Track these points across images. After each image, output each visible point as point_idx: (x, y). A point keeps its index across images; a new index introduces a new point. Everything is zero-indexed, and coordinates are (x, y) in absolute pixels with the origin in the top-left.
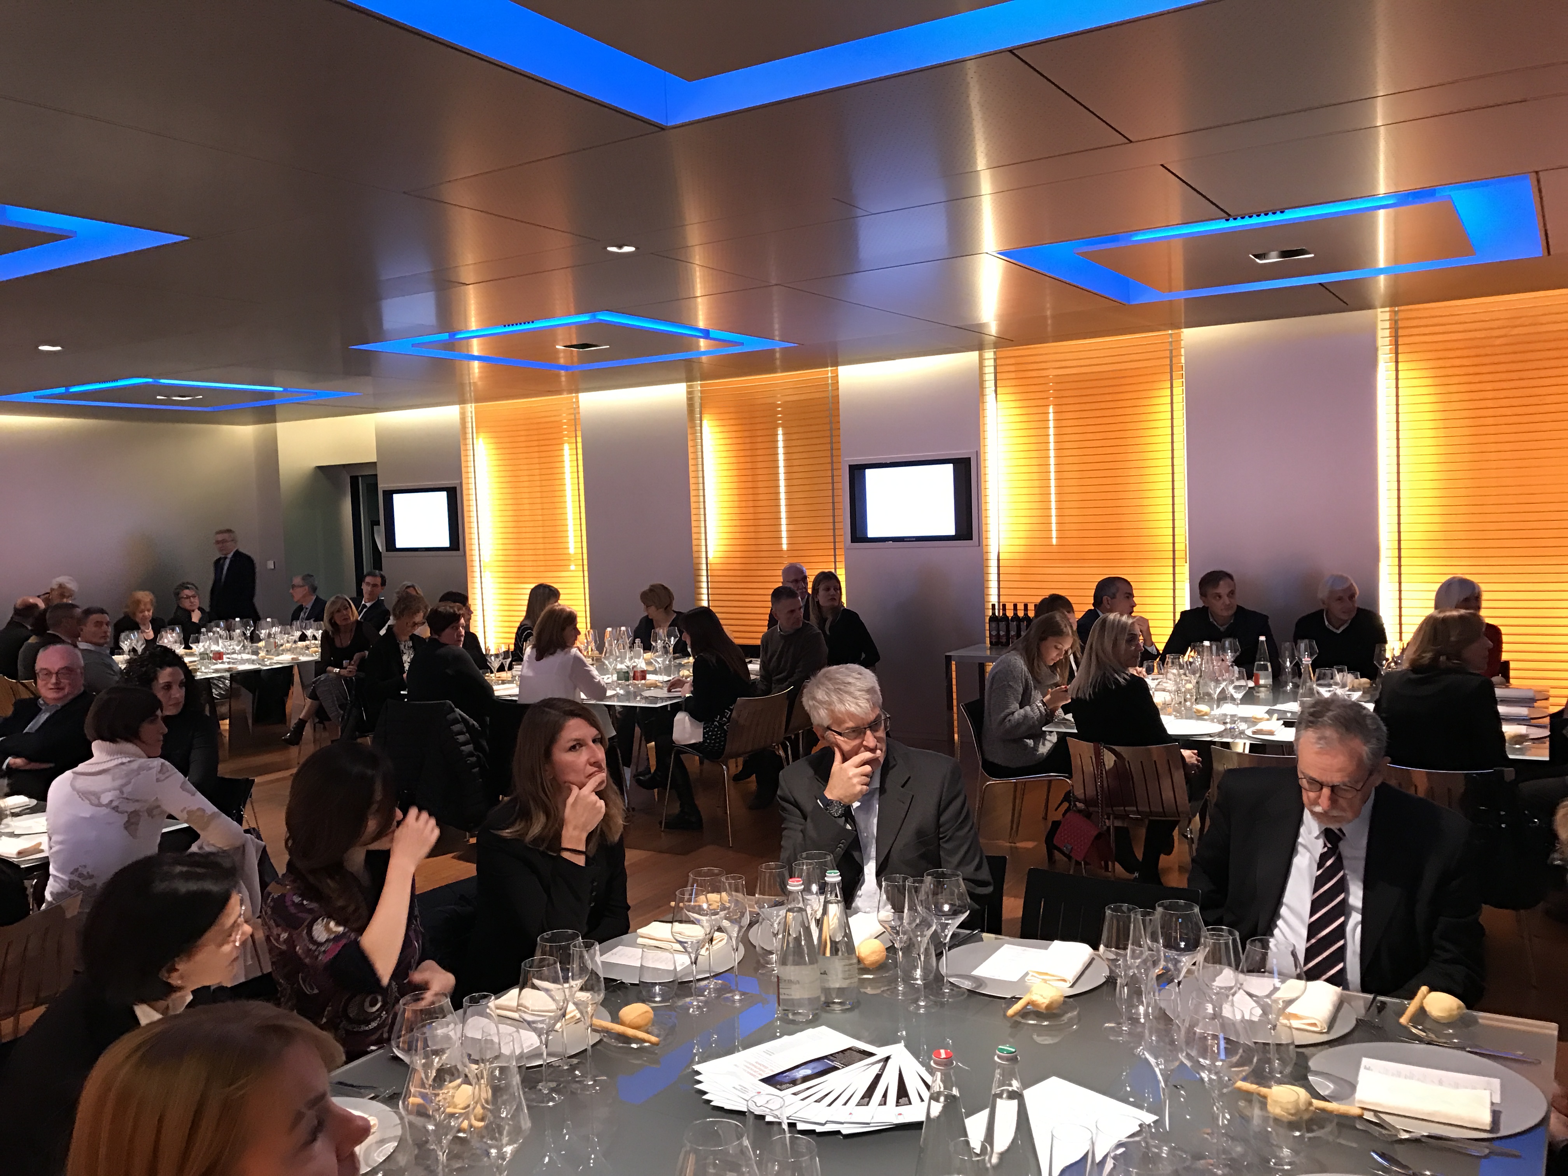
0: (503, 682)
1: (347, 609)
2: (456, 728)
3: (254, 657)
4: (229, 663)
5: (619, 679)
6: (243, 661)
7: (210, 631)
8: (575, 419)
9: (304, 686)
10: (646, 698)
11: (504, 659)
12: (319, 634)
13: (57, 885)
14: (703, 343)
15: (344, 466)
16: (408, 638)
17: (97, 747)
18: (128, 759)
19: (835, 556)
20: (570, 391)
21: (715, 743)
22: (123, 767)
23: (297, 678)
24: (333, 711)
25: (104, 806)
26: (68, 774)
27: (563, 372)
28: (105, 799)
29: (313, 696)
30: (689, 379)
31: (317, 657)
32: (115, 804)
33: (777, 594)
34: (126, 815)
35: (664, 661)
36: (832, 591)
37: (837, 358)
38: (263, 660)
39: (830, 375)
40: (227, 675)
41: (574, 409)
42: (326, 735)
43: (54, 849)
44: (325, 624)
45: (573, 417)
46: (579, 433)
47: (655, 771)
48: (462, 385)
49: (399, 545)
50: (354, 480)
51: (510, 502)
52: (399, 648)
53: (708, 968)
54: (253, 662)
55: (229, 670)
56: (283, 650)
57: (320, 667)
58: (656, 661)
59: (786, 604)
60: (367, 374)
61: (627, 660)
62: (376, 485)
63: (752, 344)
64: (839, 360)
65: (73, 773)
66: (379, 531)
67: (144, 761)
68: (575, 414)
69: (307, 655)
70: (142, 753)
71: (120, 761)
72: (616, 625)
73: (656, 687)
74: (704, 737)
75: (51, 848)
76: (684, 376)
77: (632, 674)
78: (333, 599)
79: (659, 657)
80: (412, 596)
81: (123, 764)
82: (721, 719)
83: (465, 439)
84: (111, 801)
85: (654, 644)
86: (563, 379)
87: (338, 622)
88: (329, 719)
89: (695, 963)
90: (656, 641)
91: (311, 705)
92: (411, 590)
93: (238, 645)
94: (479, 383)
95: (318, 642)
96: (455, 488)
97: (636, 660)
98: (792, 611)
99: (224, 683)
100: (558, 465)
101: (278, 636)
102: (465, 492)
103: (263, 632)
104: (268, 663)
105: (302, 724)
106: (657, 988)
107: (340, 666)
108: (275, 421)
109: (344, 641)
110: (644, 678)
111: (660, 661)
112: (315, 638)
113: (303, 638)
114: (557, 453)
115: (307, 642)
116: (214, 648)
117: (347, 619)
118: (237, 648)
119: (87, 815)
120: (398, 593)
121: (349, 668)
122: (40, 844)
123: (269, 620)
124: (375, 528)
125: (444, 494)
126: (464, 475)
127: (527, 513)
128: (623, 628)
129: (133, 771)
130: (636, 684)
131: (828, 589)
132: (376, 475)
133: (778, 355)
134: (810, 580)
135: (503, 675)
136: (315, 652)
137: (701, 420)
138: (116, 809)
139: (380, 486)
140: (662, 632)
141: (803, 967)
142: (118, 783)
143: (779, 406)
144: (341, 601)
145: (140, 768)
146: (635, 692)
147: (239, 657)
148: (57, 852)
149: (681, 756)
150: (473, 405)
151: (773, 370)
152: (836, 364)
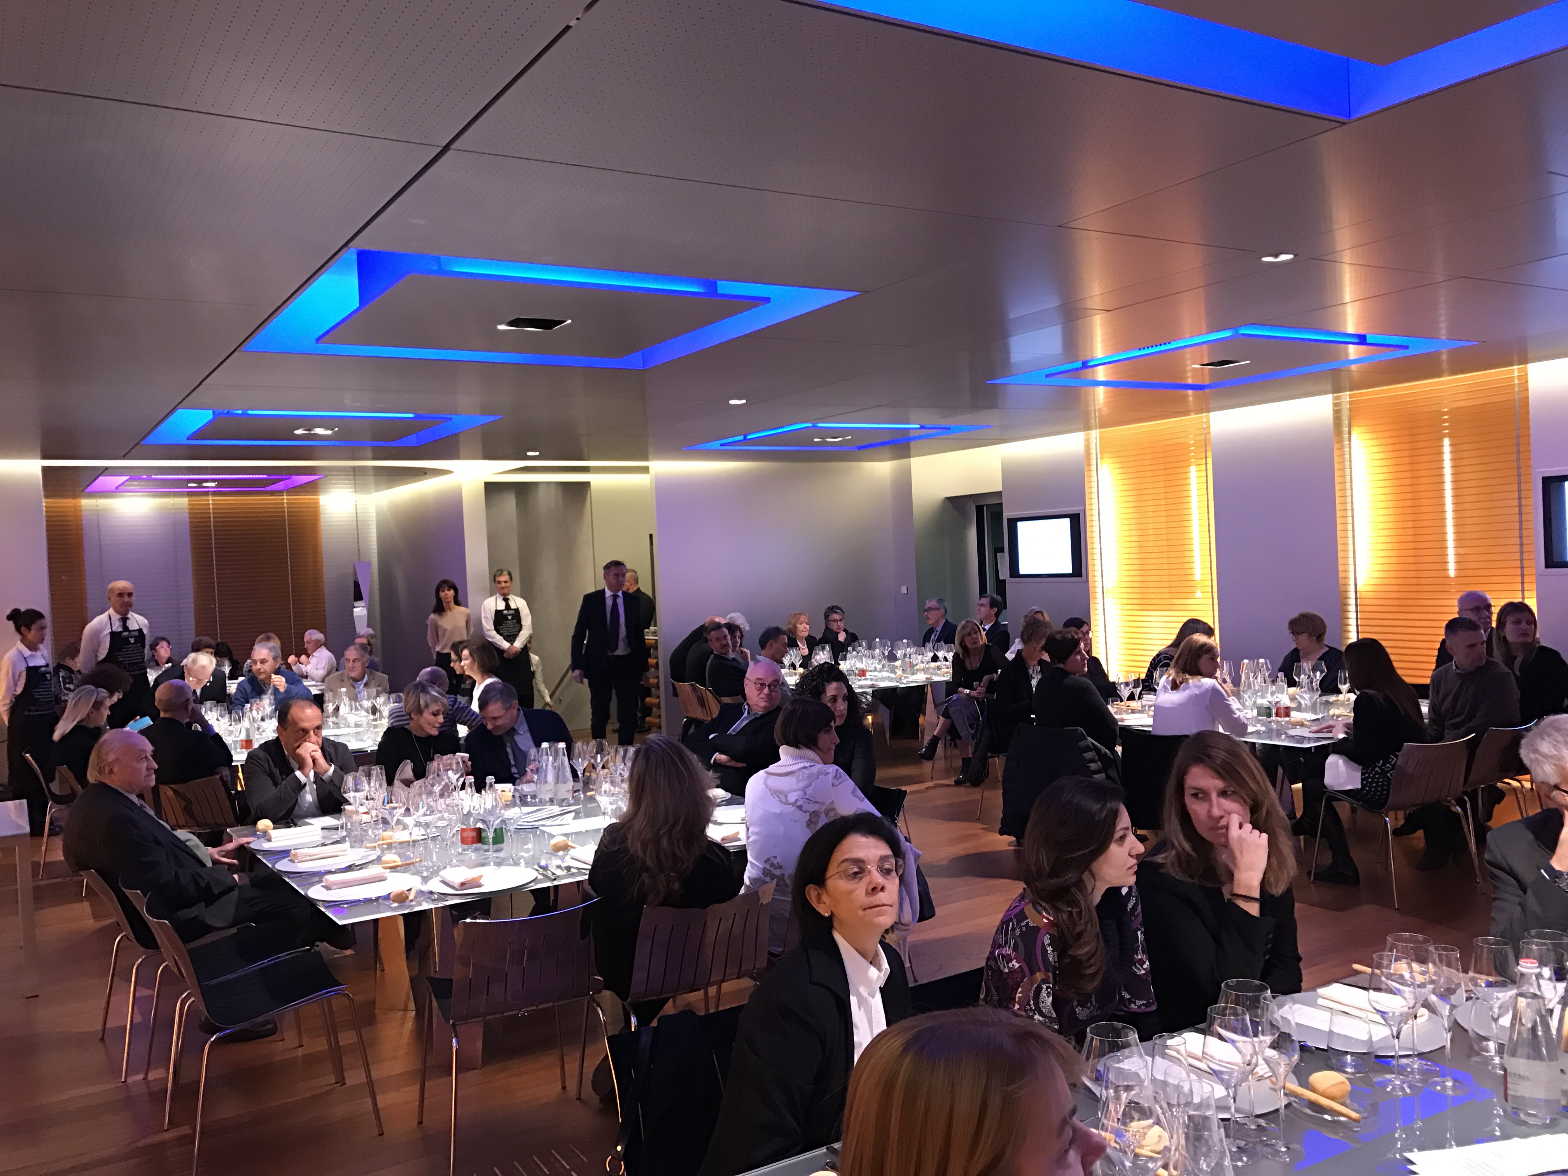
0: (1133, 711)
1: (976, 633)
2: (1089, 755)
3: (893, 675)
4: (871, 680)
5: (1259, 714)
6: (883, 679)
7: (854, 650)
8: (1205, 440)
9: (936, 705)
10: (1293, 737)
11: (1134, 687)
12: (950, 656)
13: (754, 871)
14: (1353, 351)
15: (970, 496)
16: (1036, 662)
17: (784, 751)
18: (809, 764)
19: (1523, 583)
20: (1199, 411)
21: (1376, 791)
22: (804, 770)
23: (929, 697)
24: (964, 731)
25: (791, 804)
26: (762, 773)
27: (1190, 392)
28: (792, 798)
29: (946, 715)
30: (1337, 389)
31: (948, 678)
32: (799, 803)
33: (1451, 626)
34: (808, 814)
35: (1311, 698)
36: (1524, 625)
37: (1526, 355)
38: (900, 678)
39: (1516, 374)
40: (870, 690)
41: (1204, 429)
42: (956, 752)
43: (751, 839)
44: (956, 647)
45: (1203, 437)
46: (1209, 454)
47: (1302, 816)
48: (1087, 413)
49: (1022, 571)
50: (979, 509)
51: (1134, 527)
52: (1028, 673)
53: (1411, 1047)
54: (891, 680)
55: (872, 686)
56: (918, 670)
57: (951, 687)
58: (1302, 697)
59: (1463, 638)
60: (996, 407)
61: (1269, 695)
62: (1001, 513)
63: (1418, 347)
64: (1530, 356)
65: (767, 773)
66: (1002, 558)
67: (821, 766)
68: (1205, 435)
69: (939, 675)
70: (818, 758)
71: (802, 765)
72: (1254, 657)
73: (1302, 725)
74: (1362, 783)
75: (748, 838)
76: (1330, 387)
77: (1274, 711)
78: (963, 622)
79: (1305, 692)
80: (1039, 621)
81: (805, 768)
82: (1384, 764)
83: (1089, 465)
84: (797, 801)
85: (1297, 679)
86: (1191, 399)
87: (968, 645)
88: (960, 738)
89: (1398, 1038)
90: (1299, 676)
91: (944, 723)
92: (1039, 616)
93: (879, 664)
94: (1105, 410)
95: (949, 664)
96: (1079, 514)
97: (1279, 695)
98: (1472, 646)
99: (866, 698)
100: (1185, 488)
101: (913, 656)
102: (1088, 518)
103: (899, 652)
104: (905, 681)
105: (935, 741)
106: (1349, 1057)
107: (971, 688)
108: (909, 457)
109: (973, 663)
110: (1287, 715)
111: (1306, 698)
112: (946, 659)
113: (935, 659)
114: (1183, 476)
115: (939, 663)
116: (860, 665)
117: (976, 642)
118: (879, 667)
119: (778, 811)
120: (1025, 617)
121: (979, 690)
122: (738, 833)
123: (905, 641)
124: (998, 554)
125: (1067, 521)
126: (1087, 502)
127: (1151, 538)
128: (1262, 661)
129: (813, 774)
130: (1278, 722)
131: (1517, 622)
132: (1001, 504)
133: (1444, 357)
134: (1495, 610)
135: (1134, 704)
136: (947, 673)
137: (1350, 433)
138: (800, 808)
139: (1004, 514)
140: (1306, 665)
141: (1537, 1063)
142: (803, 784)
143: (1445, 413)
144: (971, 625)
145: (820, 773)
146: (1278, 730)
147: (879, 675)
148: (754, 842)
149: (1334, 803)
150: (1098, 431)
151: (1439, 374)
152: (1524, 361)
